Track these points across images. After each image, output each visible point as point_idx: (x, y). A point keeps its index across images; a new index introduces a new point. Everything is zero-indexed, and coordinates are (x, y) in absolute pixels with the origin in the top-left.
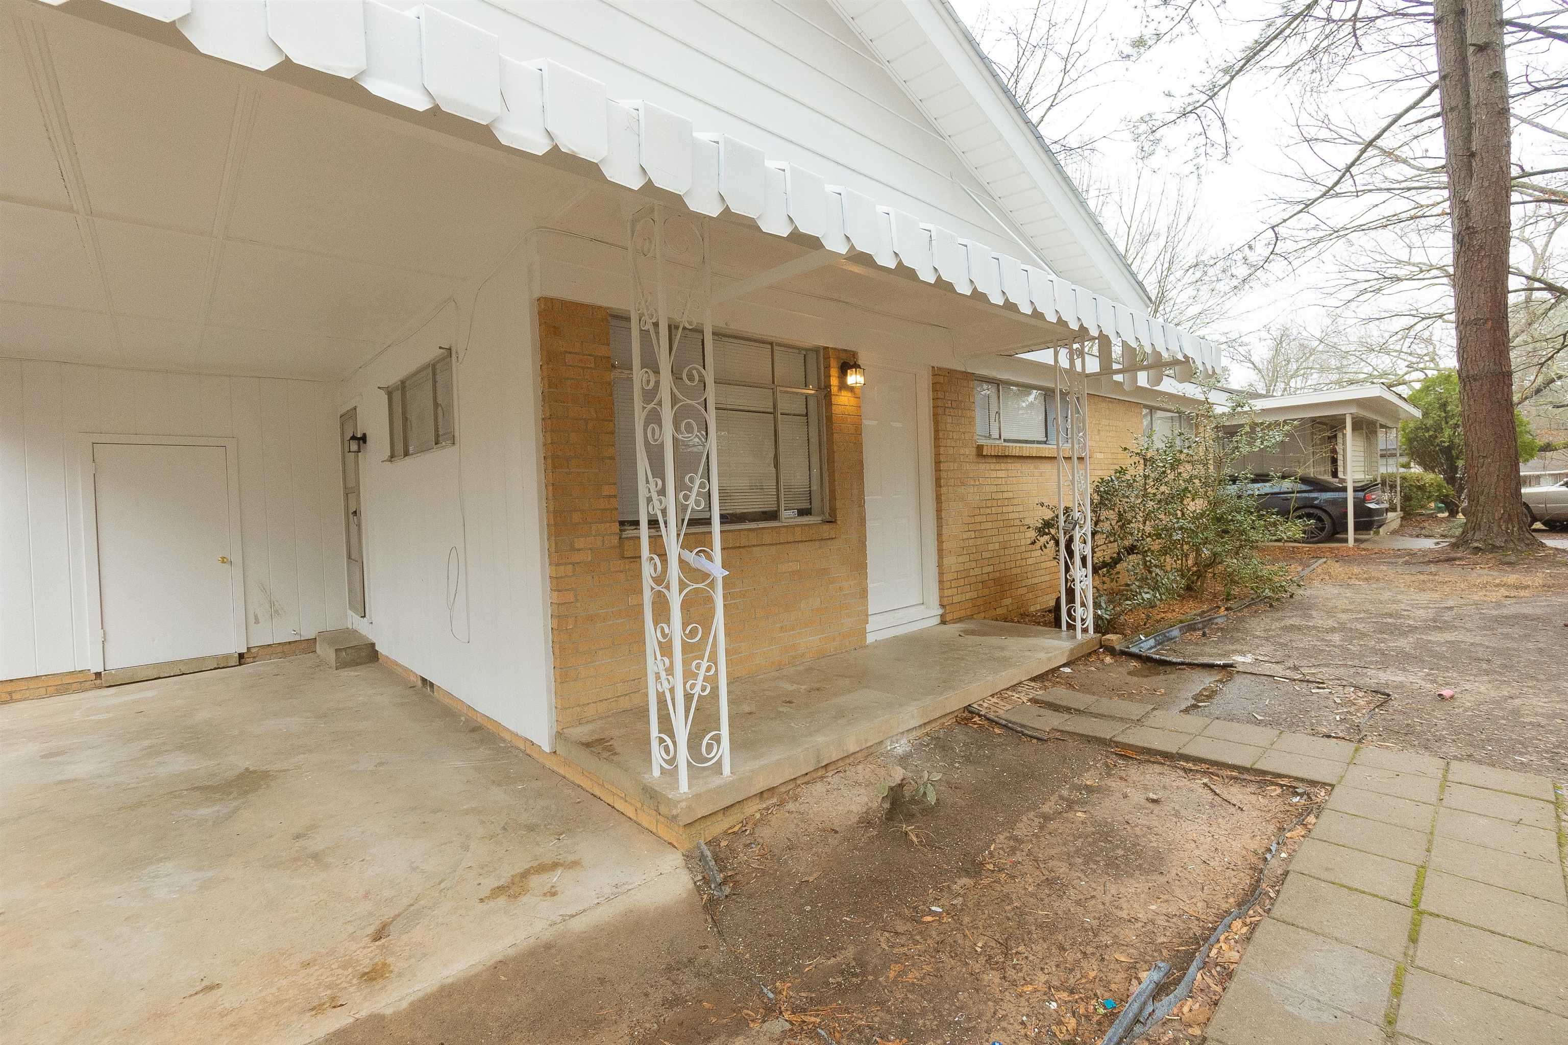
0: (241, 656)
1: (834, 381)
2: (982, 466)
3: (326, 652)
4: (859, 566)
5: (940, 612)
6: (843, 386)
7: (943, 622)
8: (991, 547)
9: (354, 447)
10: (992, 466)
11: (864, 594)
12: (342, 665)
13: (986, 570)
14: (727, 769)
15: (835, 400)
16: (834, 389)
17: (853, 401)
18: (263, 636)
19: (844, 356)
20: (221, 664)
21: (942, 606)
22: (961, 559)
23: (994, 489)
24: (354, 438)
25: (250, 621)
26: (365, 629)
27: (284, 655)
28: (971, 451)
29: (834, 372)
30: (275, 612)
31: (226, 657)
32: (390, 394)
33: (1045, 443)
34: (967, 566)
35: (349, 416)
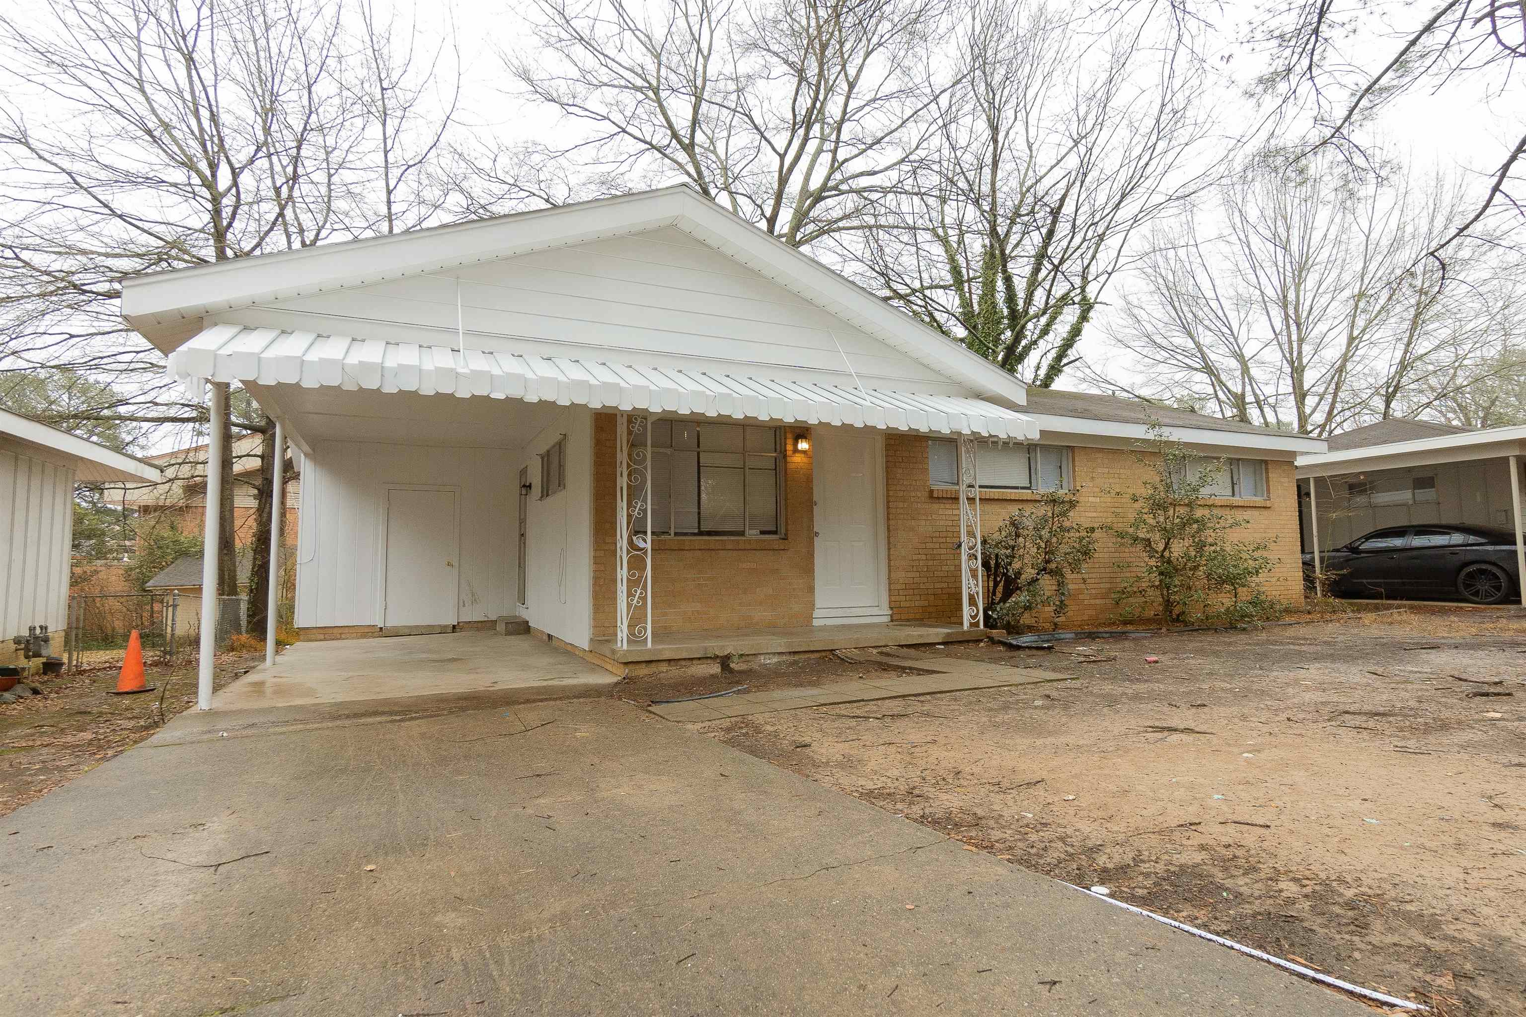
0: (454, 627)
1: (790, 447)
2: (936, 506)
3: (501, 627)
4: (808, 570)
5: (890, 612)
6: (796, 451)
7: (892, 621)
8: (945, 568)
9: (524, 492)
10: (948, 506)
11: (811, 589)
12: (509, 633)
13: (938, 586)
14: (649, 645)
15: (789, 459)
16: (789, 453)
17: (805, 460)
18: (468, 615)
19: (798, 431)
20: (442, 630)
21: (891, 608)
22: (910, 575)
23: (950, 523)
24: (524, 486)
25: (461, 604)
26: (524, 614)
27: (478, 629)
28: (923, 494)
29: (790, 442)
30: (474, 601)
31: (446, 626)
32: (542, 458)
33: (1029, 488)
34: (916, 580)
35: (524, 472)
